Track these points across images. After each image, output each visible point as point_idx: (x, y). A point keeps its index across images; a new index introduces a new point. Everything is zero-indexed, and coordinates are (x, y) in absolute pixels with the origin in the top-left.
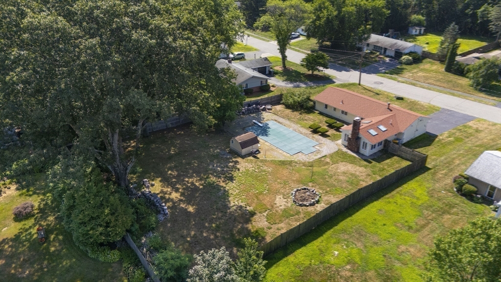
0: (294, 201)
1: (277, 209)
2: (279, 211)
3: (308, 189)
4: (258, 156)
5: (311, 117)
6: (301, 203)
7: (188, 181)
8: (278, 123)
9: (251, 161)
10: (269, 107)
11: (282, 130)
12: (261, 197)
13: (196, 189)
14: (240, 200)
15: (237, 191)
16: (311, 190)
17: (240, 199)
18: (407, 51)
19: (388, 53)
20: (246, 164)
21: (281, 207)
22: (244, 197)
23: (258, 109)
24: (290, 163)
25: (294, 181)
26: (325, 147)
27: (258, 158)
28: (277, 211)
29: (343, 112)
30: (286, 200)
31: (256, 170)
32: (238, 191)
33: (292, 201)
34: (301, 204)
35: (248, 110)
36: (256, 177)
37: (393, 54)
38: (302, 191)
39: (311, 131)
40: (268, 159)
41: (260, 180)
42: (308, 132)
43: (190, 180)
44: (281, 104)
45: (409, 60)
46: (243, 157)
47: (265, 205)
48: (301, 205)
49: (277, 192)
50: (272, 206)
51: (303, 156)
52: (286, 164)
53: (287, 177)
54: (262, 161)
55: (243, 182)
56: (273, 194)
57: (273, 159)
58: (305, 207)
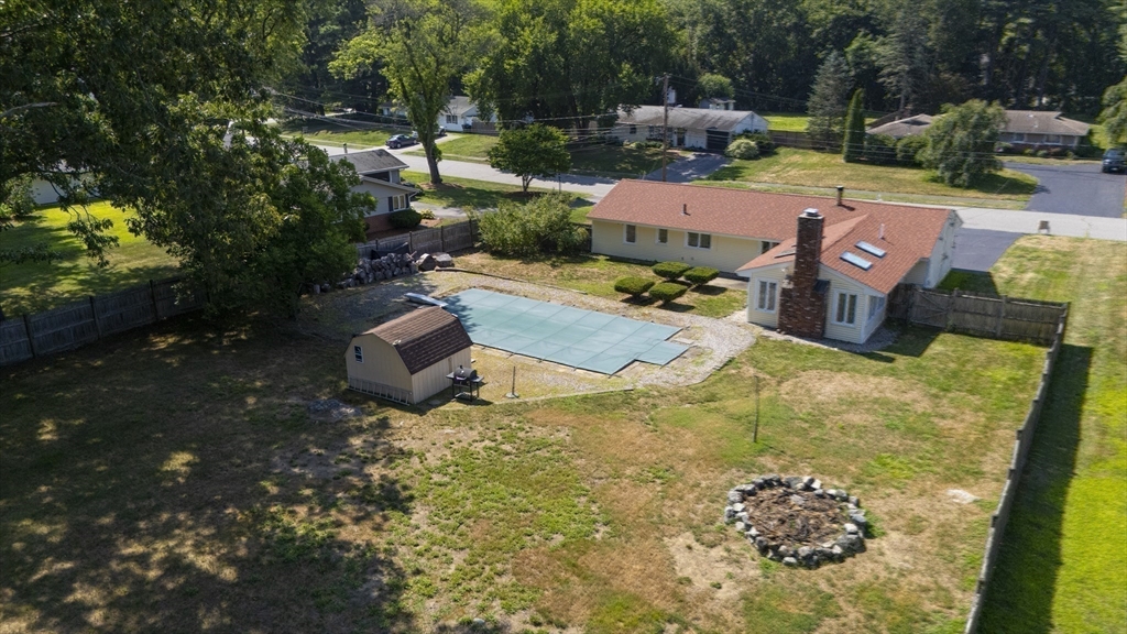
0: (764, 550)
1: (709, 605)
2: (728, 615)
3: (780, 484)
4: (484, 394)
5: (596, 270)
6: (804, 550)
7: (143, 560)
8: (498, 293)
9: (463, 420)
10: (444, 257)
11: (524, 309)
12: (592, 561)
13: (202, 587)
14: (497, 603)
15: (459, 558)
16: (800, 486)
17: (493, 596)
18: (738, 129)
19: (689, 141)
20: (448, 430)
21: (720, 594)
22: (504, 580)
23: (408, 265)
24: (628, 398)
25: (691, 460)
26: (708, 335)
27: (487, 403)
28: (716, 618)
29: (693, 238)
30: (718, 552)
31: (507, 447)
32: (465, 555)
33: (755, 552)
34: (808, 558)
35: (374, 269)
36: (521, 475)
37: (702, 142)
38: (765, 494)
39: (624, 301)
40: (530, 400)
41: (543, 484)
42: (617, 303)
43: (160, 545)
44: (476, 250)
45: (749, 148)
46: (420, 408)
47: (637, 598)
48: (811, 562)
49: (657, 526)
50: (677, 597)
51: (657, 372)
52: (616, 407)
53: (651, 450)
54: (509, 411)
55: (469, 506)
56: (644, 537)
57: (550, 396)
58: (832, 566)
